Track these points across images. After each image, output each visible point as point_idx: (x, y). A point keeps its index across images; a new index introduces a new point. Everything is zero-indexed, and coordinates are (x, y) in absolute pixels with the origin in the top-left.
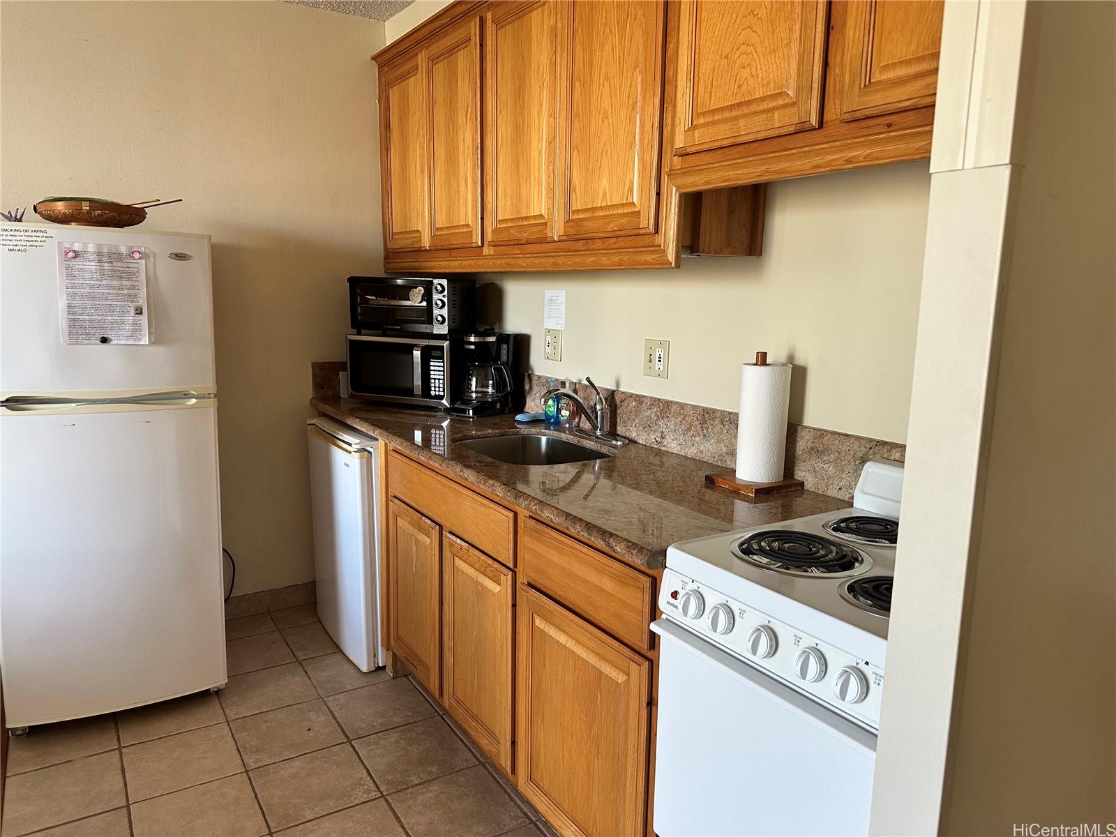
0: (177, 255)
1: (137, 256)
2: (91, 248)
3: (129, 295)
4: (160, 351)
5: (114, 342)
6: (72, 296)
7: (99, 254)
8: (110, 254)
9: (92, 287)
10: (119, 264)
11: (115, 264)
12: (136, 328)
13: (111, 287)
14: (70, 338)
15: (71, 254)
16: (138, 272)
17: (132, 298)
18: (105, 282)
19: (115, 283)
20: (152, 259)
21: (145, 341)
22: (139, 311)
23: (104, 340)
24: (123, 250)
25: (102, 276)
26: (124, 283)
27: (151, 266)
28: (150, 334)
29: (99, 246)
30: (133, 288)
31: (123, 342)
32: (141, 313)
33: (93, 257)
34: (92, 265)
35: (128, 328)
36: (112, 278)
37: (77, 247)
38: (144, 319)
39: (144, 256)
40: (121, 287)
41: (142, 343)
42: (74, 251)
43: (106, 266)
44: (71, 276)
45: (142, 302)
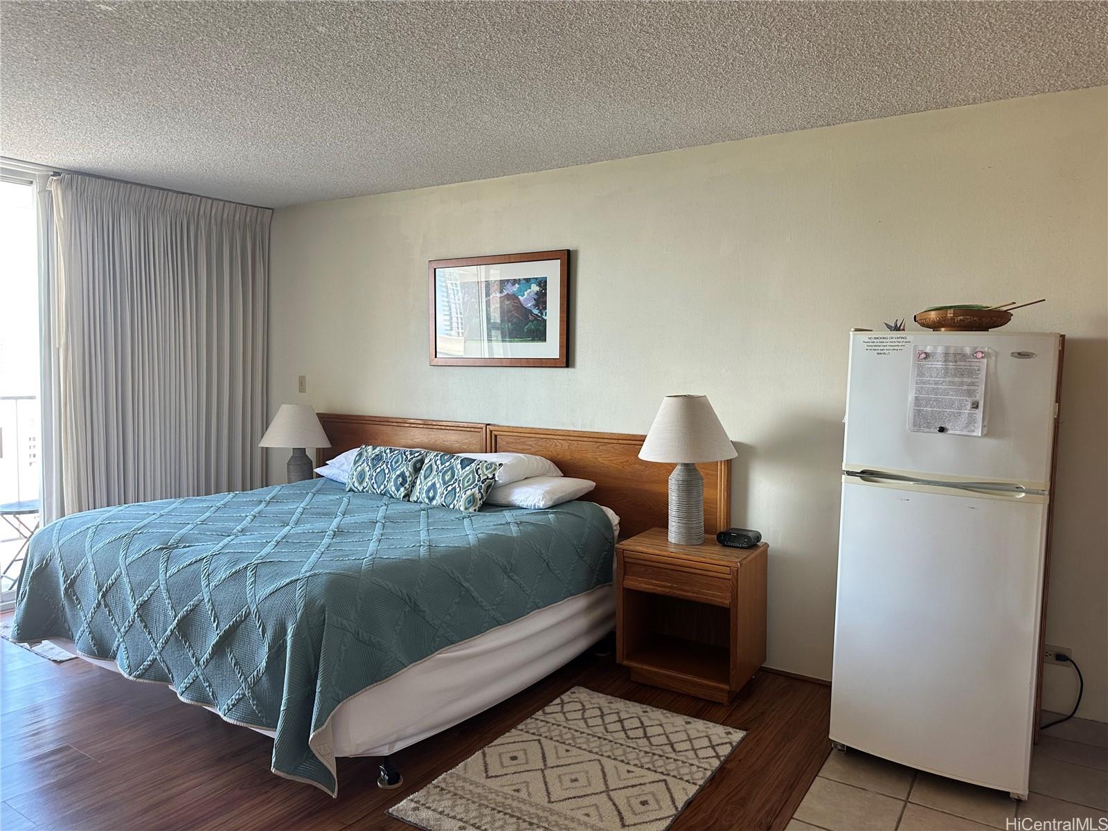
0: (1019, 354)
1: (980, 355)
2: (940, 350)
3: (969, 391)
4: (991, 443)
5: (950, 432)
6: (919, 391)
7: (946, 354)
8: (955, 355)
9: (936, 383)
10: (962, 363)
11: (959, 363)
12: (971, 421)
13: (953, 383)
14: (914, 426)
15: (923, 356)
16: (979, 370)
17: (970, 393)
18: (949, 379)
19: (956, 379)
20: (994, 358)
21: (978, 433)
22: (975, 406)
23: (942, 430)
24: (968, 350)
25: (946, 375)
26: (965, 380)
27: (992, 364)
28: (983, 427)
29: (947, 348)
30: (973, 384)
31: (958, 432)
32: (977, 407)
33: (941, 358)
34: (939, 365)
35: (963, 419)
36: (955, 376)
37: (928, 350)
38: (979, 414)
39: (986, 355)
40: (962, 384)
41: (975, 434)
42: (925, 353)
43: (951, 365)
44: (920, 374)
45: (980, 397)
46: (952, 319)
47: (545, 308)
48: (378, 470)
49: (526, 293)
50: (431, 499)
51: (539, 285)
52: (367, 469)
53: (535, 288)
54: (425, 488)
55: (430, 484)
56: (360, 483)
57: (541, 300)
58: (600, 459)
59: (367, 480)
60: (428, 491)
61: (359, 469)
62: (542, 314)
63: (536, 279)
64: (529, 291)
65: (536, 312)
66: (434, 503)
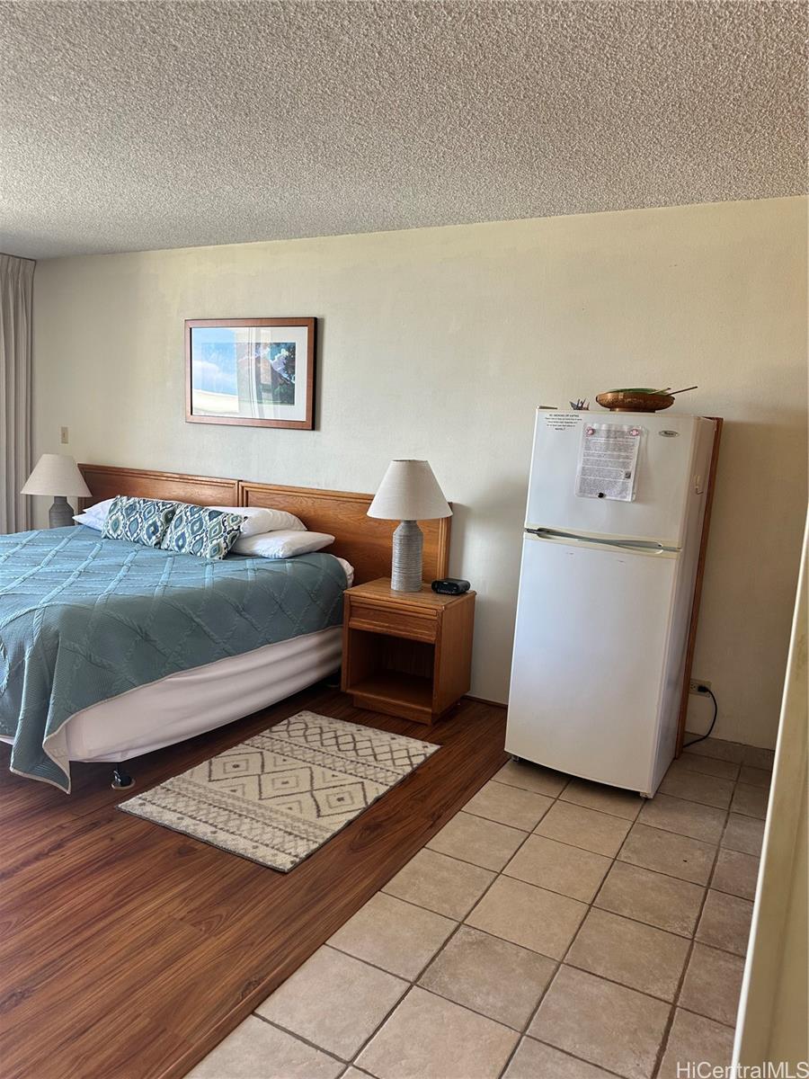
0: (666, 433)
1: (635, 433)
2: (604, 427)
3: (624, 463)
4: (638, 507)
5: (607, 497)
6: (586, 462)
7: (609, 431)
8: (616, 432)
9: (600, 456)
10: (621, 439)
11: (618, 439)
12: (624, 490)
13: (612, 456)
14: (581, 492)
15: (591, 432)
16: (633, 445)
17: (625, 465)
18: (609, 452)
19: (615, 453)
20: (645, 436)
21: (629, 499)
22: (628, 476)
23: (601, 495)
24: (626, 429)
25: (607, 449)
26: (623, 454)
27: (644, 439)
28: (633, 493)
29: (610, 426)
30: (627, 457)
31: (614, 498)
32: (629, 477)
33: (604, 434)
34: (603, 440)
35: (618, 488)
36: (614, 450)
37: (594, 427)
38: (630, 482)
39: (639, 433)
40: (619, 457)
41: (626, 500)
42: (593, 430)
43: (611, 441)
44: (588, 448)
45: (632, 469)
46: (623, 400)
47: (294, 373)
48: (132, 519)
49: (276, 357)
50: (180, 548)
51: (288, 350)
52: (121, 518)
53: (284, 353)
54: (175, 537)
55: (180, 533)
56: (115, 531)
57: (290, 364)
58: (340, 516)
59: (121, 528)
60: (177, 540)
61: (114, 517)
62: (291, 378)
63: (286, 344)
64: (279, 355)
65: (285, 376)
66: (183, 550)
